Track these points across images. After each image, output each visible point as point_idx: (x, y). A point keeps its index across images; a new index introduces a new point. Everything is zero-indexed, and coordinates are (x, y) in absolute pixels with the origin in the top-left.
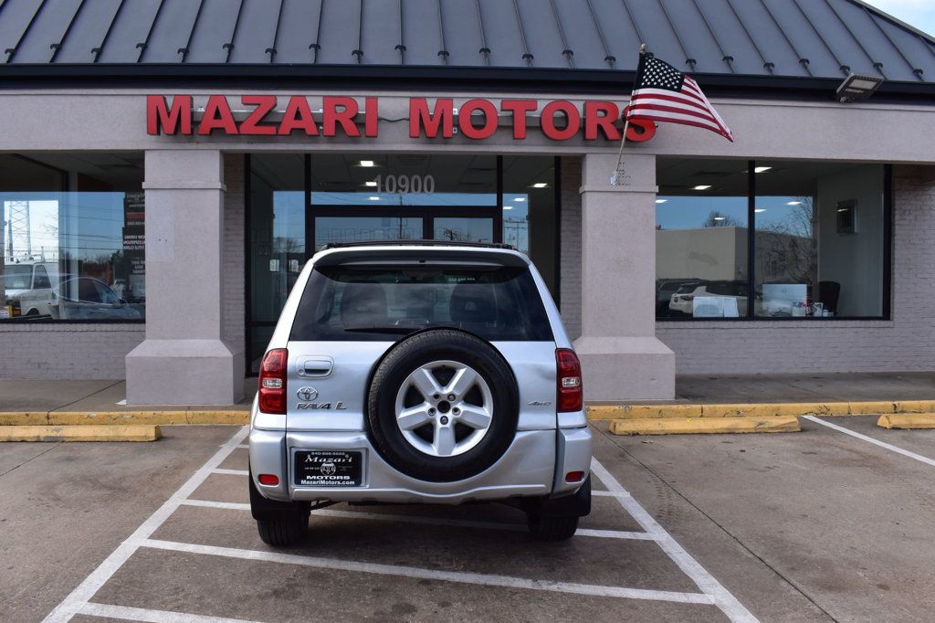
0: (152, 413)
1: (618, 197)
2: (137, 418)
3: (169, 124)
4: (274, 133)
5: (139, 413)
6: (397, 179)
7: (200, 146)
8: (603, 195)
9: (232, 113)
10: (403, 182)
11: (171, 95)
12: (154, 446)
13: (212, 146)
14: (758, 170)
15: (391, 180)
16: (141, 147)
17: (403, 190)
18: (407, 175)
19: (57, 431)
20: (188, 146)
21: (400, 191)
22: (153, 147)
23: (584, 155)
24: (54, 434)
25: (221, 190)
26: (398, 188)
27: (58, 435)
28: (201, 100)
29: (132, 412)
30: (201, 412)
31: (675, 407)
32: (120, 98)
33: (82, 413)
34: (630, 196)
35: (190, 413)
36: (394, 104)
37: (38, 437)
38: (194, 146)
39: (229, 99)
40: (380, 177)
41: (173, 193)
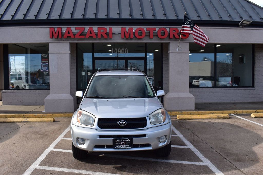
0: (52, 114)
1: (179, 54)
2: (48, 116)
3: (56, 35)
4: (84, 38)
5: (48, 114)
6: (118, 50)
7: (64, 41)
8: (175, 54)
9: (73, 32)
10: (119, 50)
11: (56, 27)
12: (53, 123)
13: (67, 41)
14: (217, 46)
15: (116, 50)
16: (48, 42)
19: (27, 119)
20: (61, 41)
22: (51, 42)
24: (26, 120)
25: (70, 53)
26: (118, 52)
28: (64, 29)
29: (47, 114)
30: (65, 114)
31: (195, 112)
32: (42, 28)
33: (33, 114)
34: (182, 54)
35: (62, 114)
36: (117, 29)
37: (22, 121)
38: (62, 41)
39: (72, 28)
40: (113, 49)
41: (57, 54)
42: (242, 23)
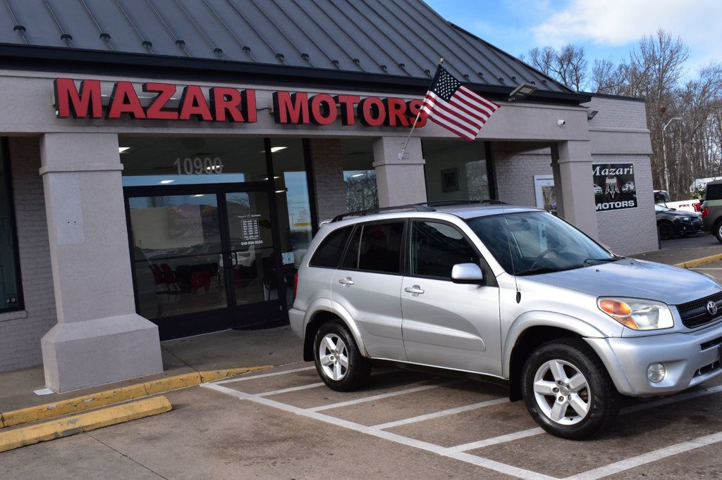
0: (112, 391)
1: (403, 168)
2: (99, 399)
3: (81, 109)
4: (177, 118)
5: (99, 394)
6: (193, 162)
7: (100, 130)
8: (396, 167)
10: (198, 164)
11: (77, 79)
12: (174, 414)
13: (113, 130)
15: (188, 162)
16: (41, 130)
17: (199, 170)
18: (201, 158)
20: (89, 129)
21: (196, 172)
22: (54, 131)
23: (380, 138)
25: (122, 171)
26: (194, 169)
27: (77, 426)
28: (106, 85)
29: (92, 395)
30: (158, 381)
33: (40, 407)
35: (147, 384)
37: (56, 433)
38: (95, 129)
39: (134, 85)
40: (178, 159)
41: (77, 175)
42: (517, 92)
